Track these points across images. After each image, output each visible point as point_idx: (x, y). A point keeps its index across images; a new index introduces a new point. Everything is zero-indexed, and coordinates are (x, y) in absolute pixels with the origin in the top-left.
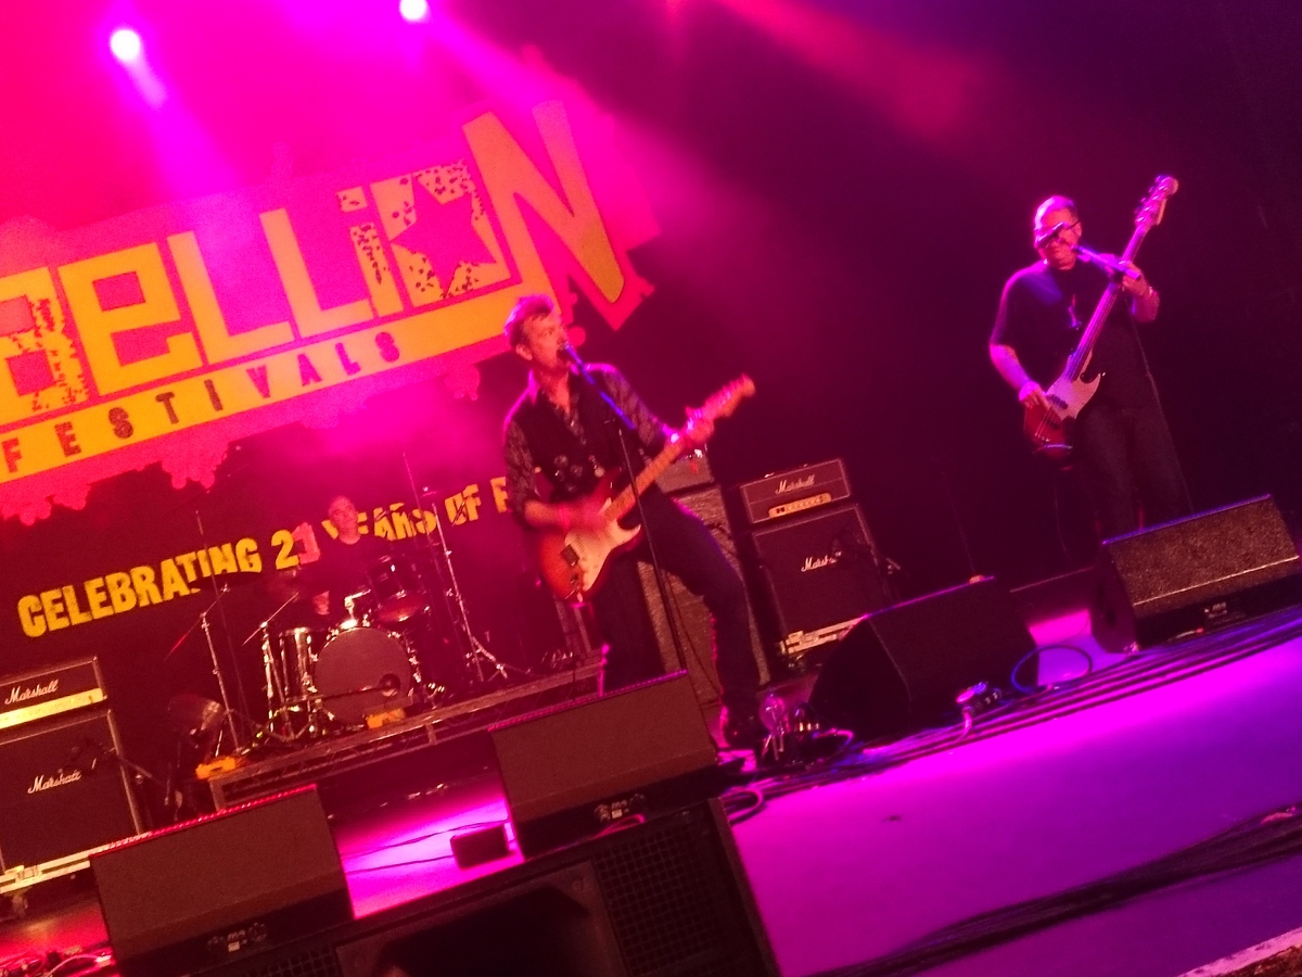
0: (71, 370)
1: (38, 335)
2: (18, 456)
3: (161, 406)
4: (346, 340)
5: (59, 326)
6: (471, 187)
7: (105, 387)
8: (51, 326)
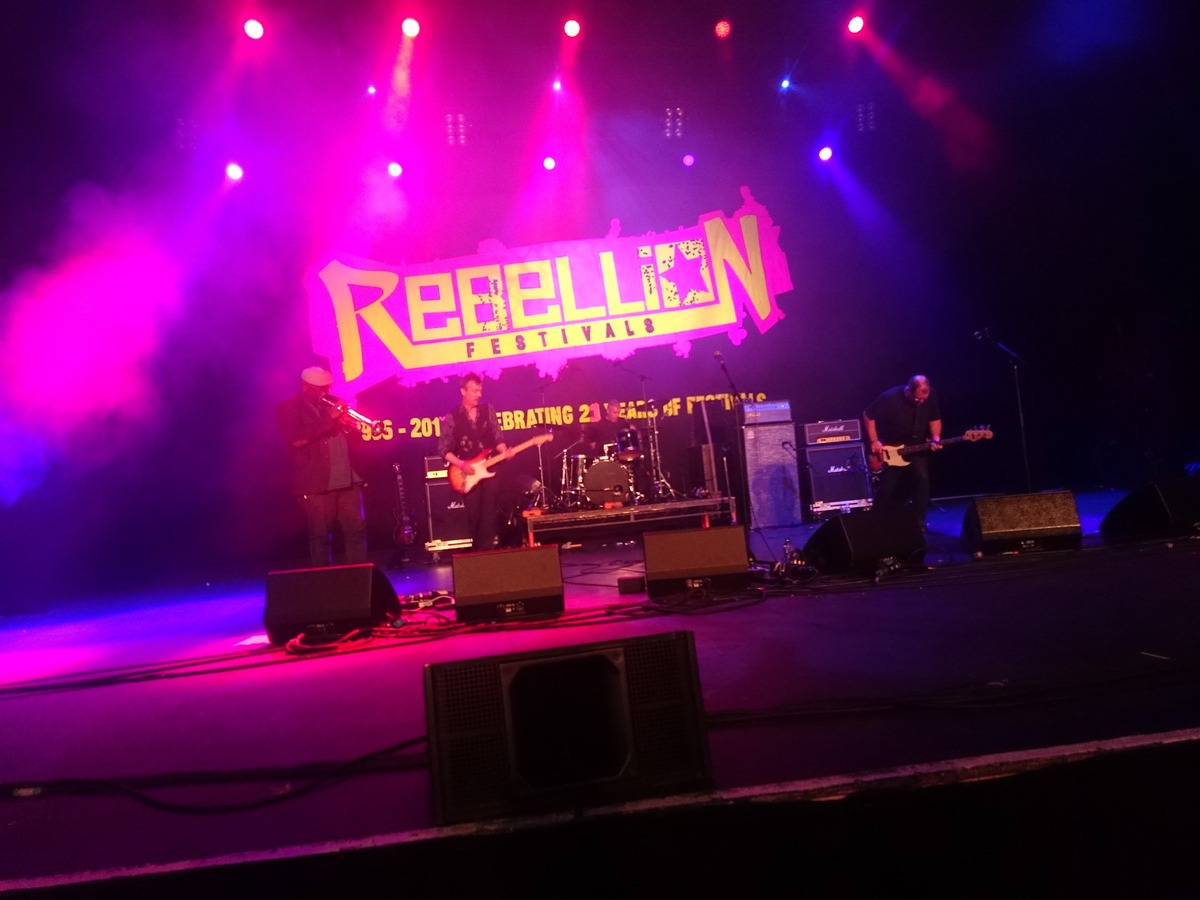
0: (502, 314)
1: (490, 296)
2: (473, 350)
3: (540, 337)
4: (631, 320)
5: (500, 293)
6: (703, 253)
7: (516, 325)
8: (496, 293)
